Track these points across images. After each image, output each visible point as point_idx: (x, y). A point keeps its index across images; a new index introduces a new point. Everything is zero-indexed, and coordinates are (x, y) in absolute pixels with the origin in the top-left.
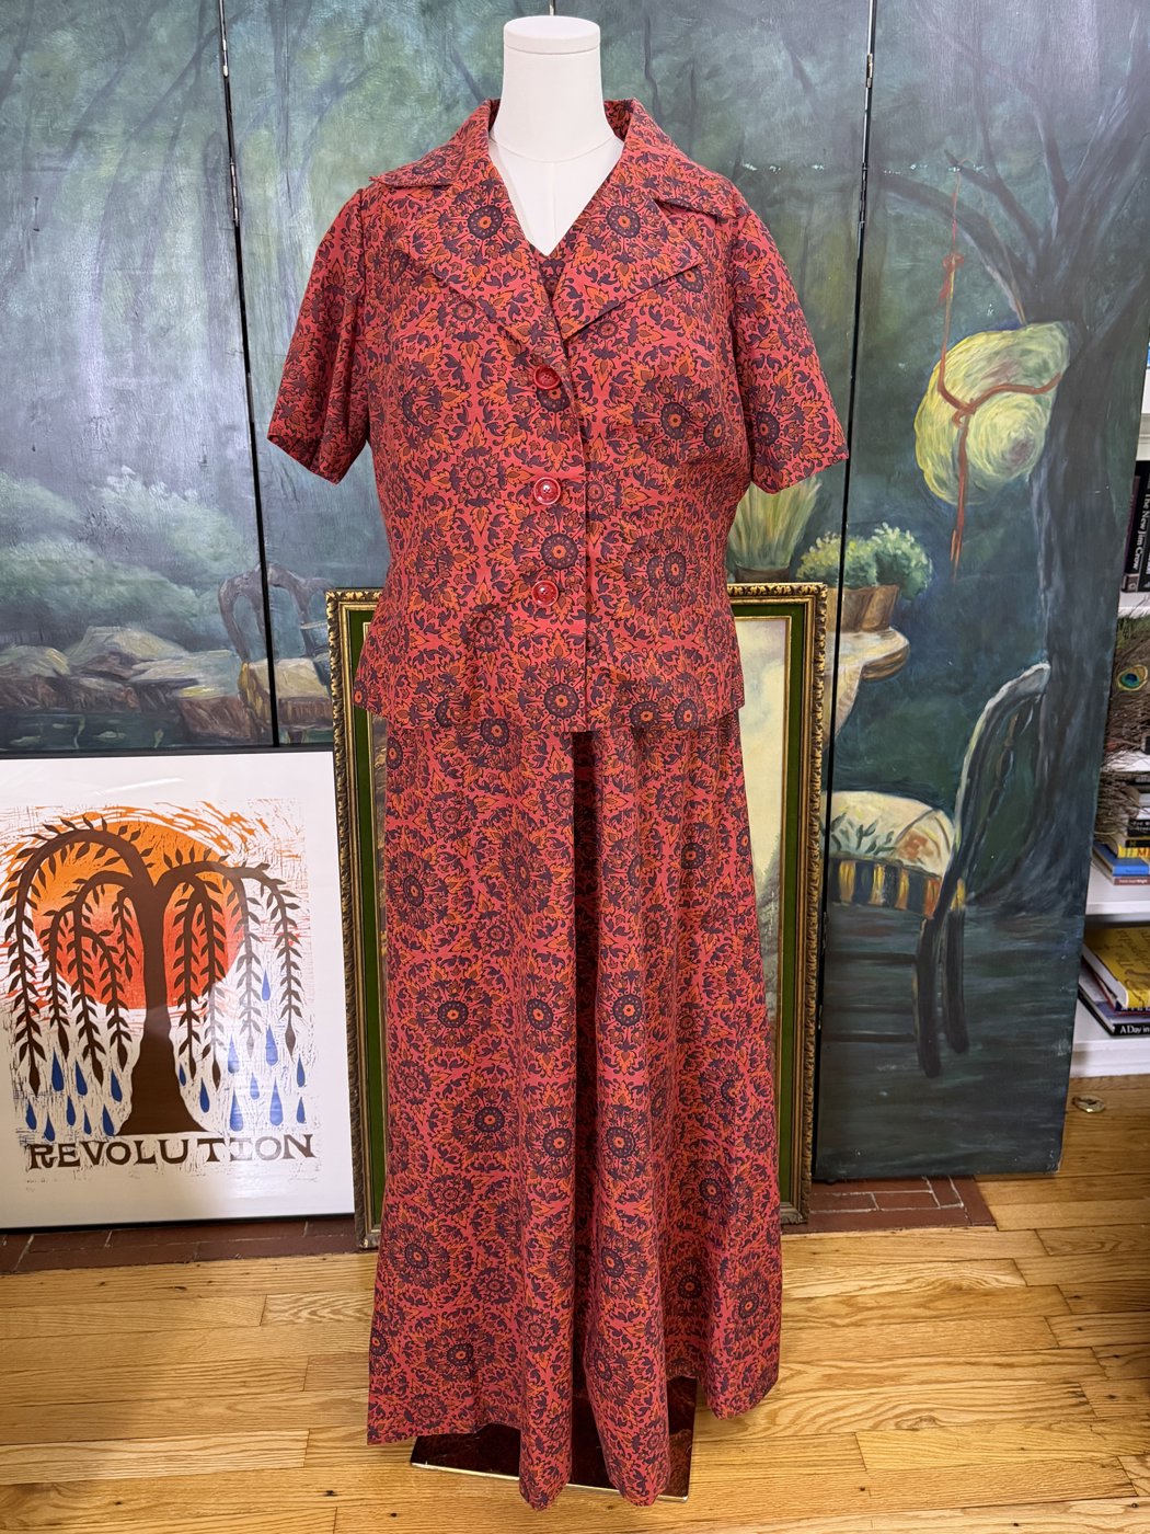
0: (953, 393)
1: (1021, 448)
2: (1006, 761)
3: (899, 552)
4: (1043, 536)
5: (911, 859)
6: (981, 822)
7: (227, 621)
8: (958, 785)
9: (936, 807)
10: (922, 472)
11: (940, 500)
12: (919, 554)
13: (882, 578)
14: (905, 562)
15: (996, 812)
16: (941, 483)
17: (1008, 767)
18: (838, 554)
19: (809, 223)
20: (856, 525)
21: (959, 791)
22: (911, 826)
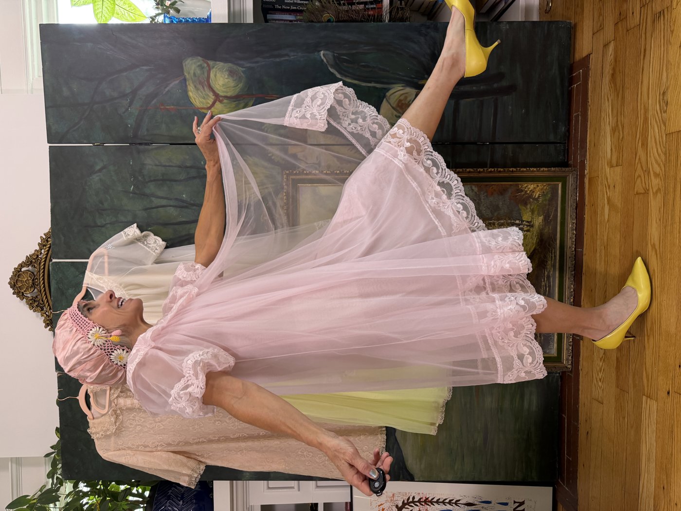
0: (211, 103)
1: (232, 73)
2: (364, 66)
4: (267, 60)
6: (392, 75)
8: (374, 87)
9: (384, 96)
15: (388, 69)
16: (246, 105)
17: (367, 65)
19: (151, 165)
21: (378, 87)
22: (393, 108)
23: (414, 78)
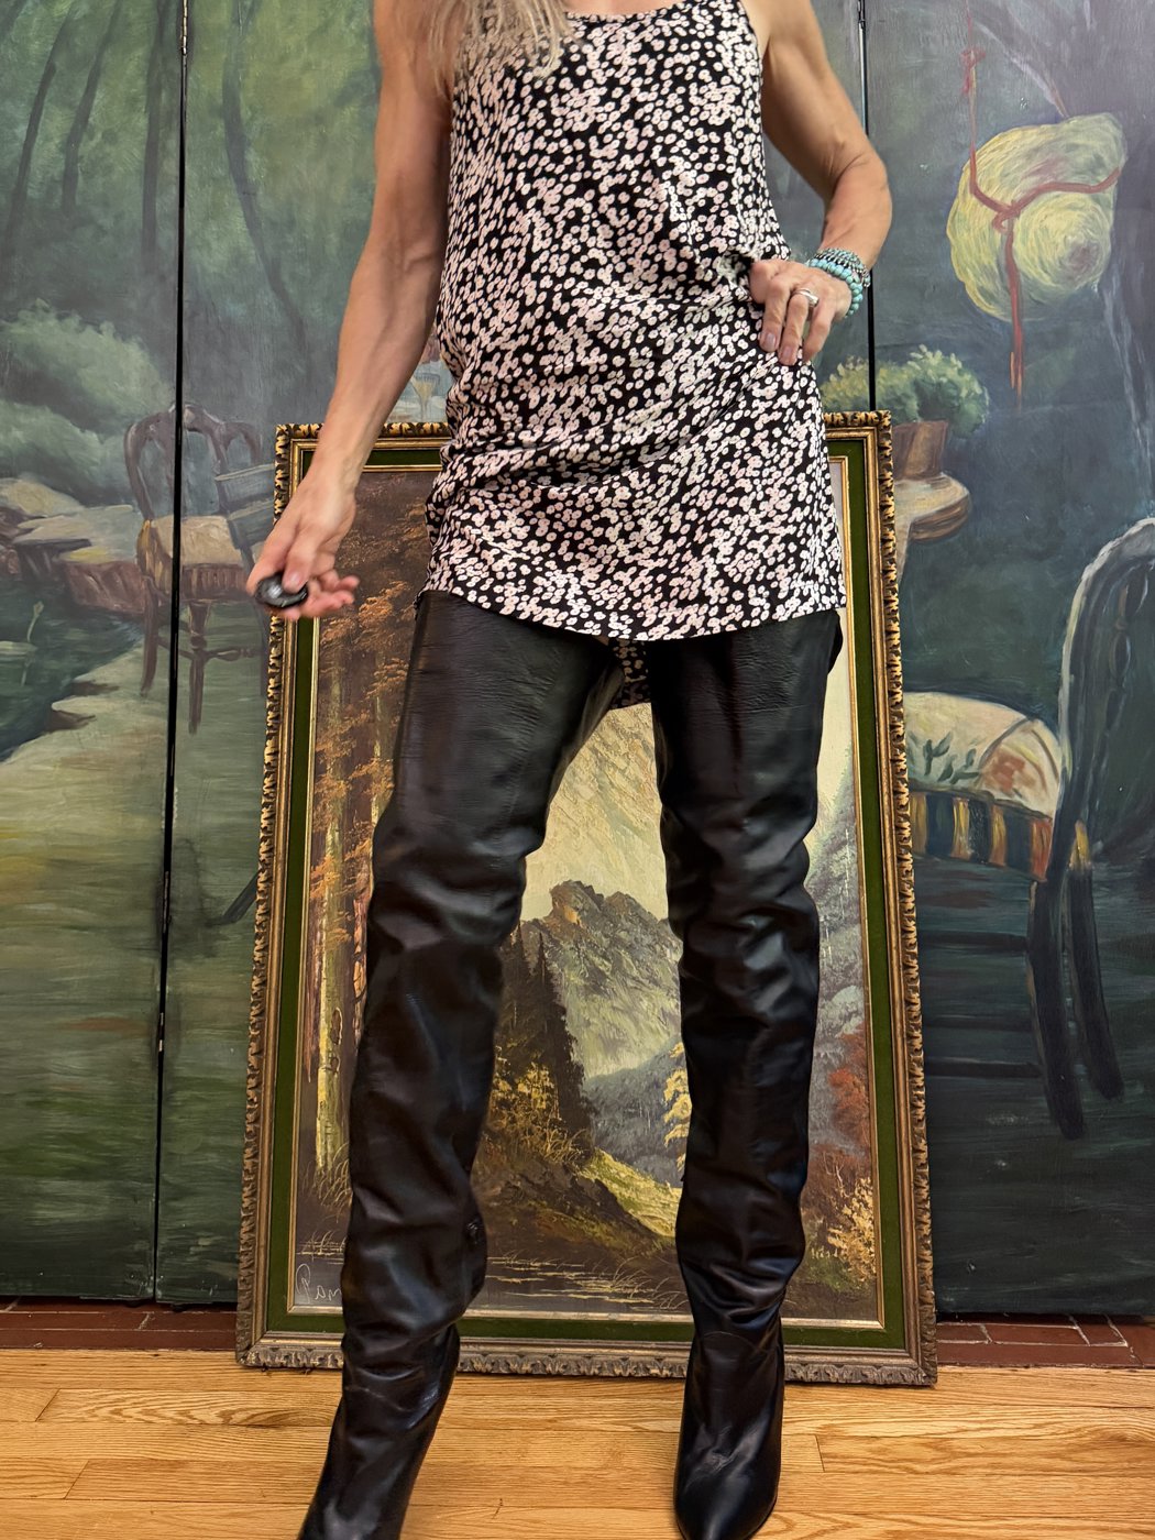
0: (989, 195)
1: (1082, 254)
2: (1121, 651)
3: (944, 380)
4: (1127, 356)
5: (1002, 790)
6: (1097, 737)
7: (130, 472)
8: (1059, 683)
9: (1032, 716)
10: (962, 285)
11: (989, 316)
12: (971, 380)
13: (925, 412)
14: (953, 392)
15: (1117, 724)
16: (989, 297)
17: (1125, 661)
18: (865, 384)
20: (885, 347)
21: (1061, 693)
22: (998, 741)
23: (1092, 803)
